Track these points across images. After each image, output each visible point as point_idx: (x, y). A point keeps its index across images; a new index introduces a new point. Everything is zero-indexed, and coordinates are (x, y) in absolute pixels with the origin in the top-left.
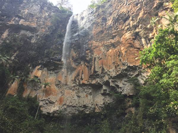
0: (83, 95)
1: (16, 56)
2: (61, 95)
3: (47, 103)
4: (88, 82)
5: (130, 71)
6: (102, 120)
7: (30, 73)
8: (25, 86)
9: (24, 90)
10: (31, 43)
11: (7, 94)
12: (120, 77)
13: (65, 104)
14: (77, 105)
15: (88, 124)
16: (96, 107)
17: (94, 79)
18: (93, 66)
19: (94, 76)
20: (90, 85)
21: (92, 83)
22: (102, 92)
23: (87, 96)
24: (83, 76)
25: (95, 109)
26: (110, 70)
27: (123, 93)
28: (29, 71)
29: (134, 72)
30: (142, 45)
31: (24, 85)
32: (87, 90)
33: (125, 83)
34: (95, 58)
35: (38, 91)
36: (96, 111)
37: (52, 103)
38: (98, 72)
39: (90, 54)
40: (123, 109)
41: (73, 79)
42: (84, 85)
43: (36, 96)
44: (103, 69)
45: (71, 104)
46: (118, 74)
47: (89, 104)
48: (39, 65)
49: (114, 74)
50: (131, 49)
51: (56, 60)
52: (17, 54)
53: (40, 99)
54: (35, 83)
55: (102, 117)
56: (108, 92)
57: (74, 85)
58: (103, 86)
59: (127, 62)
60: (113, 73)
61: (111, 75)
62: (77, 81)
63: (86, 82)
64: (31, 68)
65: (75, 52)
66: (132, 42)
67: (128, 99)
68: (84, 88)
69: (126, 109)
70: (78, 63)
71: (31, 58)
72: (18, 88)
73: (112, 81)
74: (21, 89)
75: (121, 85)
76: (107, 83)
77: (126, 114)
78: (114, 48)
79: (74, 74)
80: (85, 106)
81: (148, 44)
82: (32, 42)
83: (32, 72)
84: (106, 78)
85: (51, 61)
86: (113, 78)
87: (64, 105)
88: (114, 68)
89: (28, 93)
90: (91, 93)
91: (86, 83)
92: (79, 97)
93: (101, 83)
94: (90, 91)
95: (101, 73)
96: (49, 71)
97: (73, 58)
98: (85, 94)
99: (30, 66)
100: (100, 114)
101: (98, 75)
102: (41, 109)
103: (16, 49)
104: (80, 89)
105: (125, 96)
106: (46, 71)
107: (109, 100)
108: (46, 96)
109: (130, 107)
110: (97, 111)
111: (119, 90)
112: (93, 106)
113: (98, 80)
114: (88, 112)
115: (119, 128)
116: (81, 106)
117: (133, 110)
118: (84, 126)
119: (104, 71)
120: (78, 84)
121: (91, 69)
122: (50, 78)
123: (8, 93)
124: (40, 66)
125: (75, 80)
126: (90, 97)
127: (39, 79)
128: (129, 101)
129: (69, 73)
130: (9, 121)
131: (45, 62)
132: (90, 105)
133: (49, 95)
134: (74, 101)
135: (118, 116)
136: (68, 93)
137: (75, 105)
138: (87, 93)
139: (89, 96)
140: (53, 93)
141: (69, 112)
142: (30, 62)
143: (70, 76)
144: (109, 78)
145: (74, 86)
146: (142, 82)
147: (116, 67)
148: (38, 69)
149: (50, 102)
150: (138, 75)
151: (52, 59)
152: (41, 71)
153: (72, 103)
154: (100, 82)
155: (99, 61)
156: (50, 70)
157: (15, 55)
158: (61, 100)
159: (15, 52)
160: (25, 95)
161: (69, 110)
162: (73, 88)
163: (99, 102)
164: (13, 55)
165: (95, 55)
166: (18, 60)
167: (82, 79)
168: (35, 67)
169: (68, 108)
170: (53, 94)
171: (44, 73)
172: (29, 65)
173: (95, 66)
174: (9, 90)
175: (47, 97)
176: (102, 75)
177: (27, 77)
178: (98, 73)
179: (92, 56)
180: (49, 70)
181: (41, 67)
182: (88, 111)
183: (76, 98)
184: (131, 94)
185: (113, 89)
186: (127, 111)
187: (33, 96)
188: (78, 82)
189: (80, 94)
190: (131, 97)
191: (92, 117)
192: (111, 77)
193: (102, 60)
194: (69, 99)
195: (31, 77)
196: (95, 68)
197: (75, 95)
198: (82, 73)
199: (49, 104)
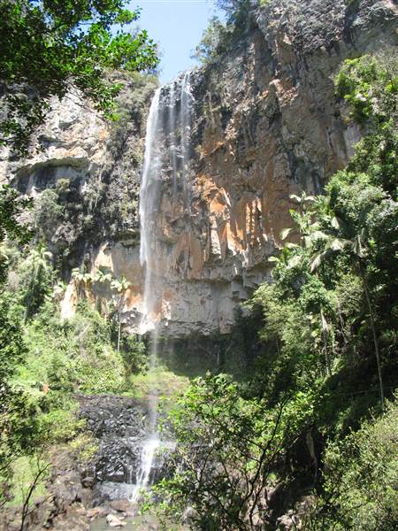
0: (195, 300)
1: (60, 234)
4: (202, 274)
7: (92, 261)
13: (165, 318)
14: (186, 319)
16: (222, 324)
17: (214, 268)
19: (213, 264)
20: (208, 281)
21: (211, 278)
22: (231, 295)
23: (202, 302)
24: (191, 261)
25: (219, 327)
32: (203, 291)
36: (220, 332)
38: (218, 254)
41: (174, 264)
42: (195, 280)
44: (228, 251)
45: (175, 319)
46: (256, 263)
47: (208, 318)
48: (104, 242)
49: (249, 263)
53: (119, 311)
56: (240, 296)
57: (176, 278)
58: (232, 283)
62: (181, 271)
63: (198, 276)
64: (90, 250)
68: (197, 286)
73: (248, 277)
76: (240, 279)
80: (200, 323)
83: (94, 258)
84: (234, 270)
85: (126, 229)
86: (248, 272)
87: (163, 320)
90: (210, 296)
91: (199, 278)
92: (188, 303)
93: (228, 277)
95: (226, 258)
97: (168, 217)
98: (199, 298)
99: (89, 247)
100: (228, 337)
101: (220, 261)
104: (189, 289)
106: (121, 250)
108: (129, 305)
110: (223, 331)
112: (216, 323)
113: (222, 272)
114: (206, 334)
116: (194, 323)
119: (230, 255)
120: (183, 278)
122: (130, 266)
124: (107, 243)
125: (178, 270)
126: (209, 304)
129: (165, 250)
131: (113, 234)
132: (210, 321)
133: (134, 302)
134: (180, 313)
136: (168, 296)
137: (183, 319)
138: (203, 296)
139: (207, 302)
141: (174, 332)
143: (169, 258)
144: (241, 270)
145: (178, 282)
148: (105, 251)
149: (137, 315)
151: (127, 225)
152: (110, 253)
153: (176, 316)
154: (224, 276)
156: (128, 247)
161: (173, 328)
162: (176, 286)
163: (225, 313)
167: (190, 269)
168: (99, 246)
171: (117, 255)
172: (86, 245)
173: (211, 243)
175: (131, 306)
176: (227, 262)
178: (219, 257)
180: (125, 247)
181: (109, 245)
182: (207, 331)
183: (183, 305)
188: (183, 273)
189: (189, 300)
192: (244, 269)
196: (211, 247)
197: (182, 299)
198: (189, 256)
199: (137, 319)
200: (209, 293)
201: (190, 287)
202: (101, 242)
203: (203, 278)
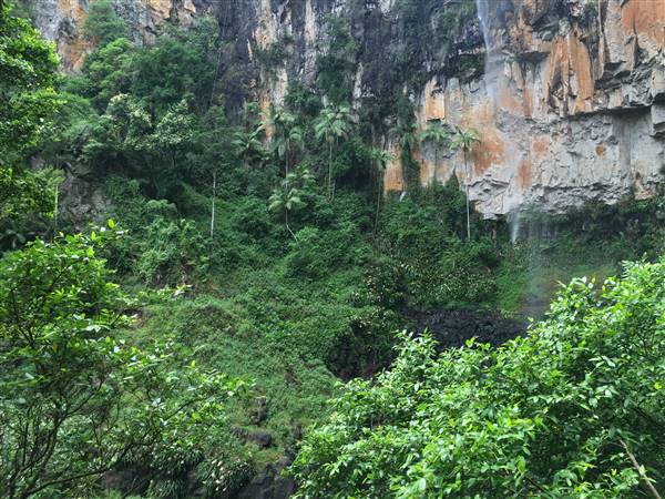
0: (587, 147)
2: (521, 156)
3: (487, 191)
4: (596, 103)
7: (416, 114)
8: (417, 158)
9: (419, 169)
10: (381, 15)
11: (385, 193)
13: (538, 186)
14: (574, 182)
15: (621, 233)
16: (638, 183)
17: (615, 88)
18: (602, 42)
19: (613, 81)
20: (604, 112)
21: (610, 107)
22: (652, 131)
23: (600, 151)
24: (574, 83)
25: (633, 189)
28: (412, 109)
31: (415, 156)
32: (600, 131)
35: (454, 160)
36: (637, 198)
37: (499, 186)
38: (621, 62)
41: (545, 95)
42: (581, 116)
43: (454, 177)
44: (639, 52)
45: (554, 184)
47: (612, 176)
48: (431, 79)
51: (473, 46)
52: (363, 76)
53: (466, 183)
57: (552, 117)
58: (653, 109)
62: (558, 103)
63: (588, 107)
64: (411, 97)
68: (587, 124)
71: (400, 68)
74: (411, 170)
79: (546, 75)
80: (599, 186)
82: (383, 10)
83: (419, 109)
85: (460, 52)
87: (535, 187)
89: (431, 175)
90: (612, 138)
91: (591, 111)
92: (574, 154)
93: (643, 101)
94: (611, 131)
95: (636, 66)
96: (465, 84)
97: (527, 14)
98: (594, 145)
99: (409, 93)
100: (651, 205)
101: (626, 73)
102: (477, 208)
103: (352, 60)
104: (573, 131)
106: (458, 89)
108: (480, 171)
110: (641, 195)
112: (627, 183)
113: (630, 92)
114: (612, 202)
116: (587, 187)
118: (610, 238)
119: (643, 58)
120: (562, 115)
121: (596, 51)
123: (386, 189)
124: (434, 82)
125: (551, 102)
126: (613, 153)
127: (446, 126)
129: (529, 74)
130: (410, 267)
131: (443, 64)
132: (616, 181)
133: (487, 165)
134: (562, 173)
136: (540, 148)
137: (568, 183)
138: (599, 140)
139: (608, 148)
140: (497, 156)
141: (556, 205)
142: (402, 78)
143: (536, 87)
145: (554, 123)
148: (433, 94)
149: (493, 185)
151: (461, 46)
152: (441, 96)
153: (556, 178)
154: (637, 100)
155: (622, 14)
156: (468, 81)
158: (524, 173)
159: (354, 70)
160: (426, 180)
161: (553, 198)
162: (552, 129)
163: (644, 165)
164: (354, 81)
166: (371, 92)
167: (574, 97)
168: (423, 89)
169: (550, 195)
170: (495, 158)
171: (452, 97)
172: (405, 91)
173: (606, 46)
174: (386, 179)
175: (482, 172)
176: (640, 72)
177: (412, 130)
178: (623, 67)
180: (464, 81)
181: (438, 84)
182: (612, 198)
183: (567, 160)
187: (444, 180)
188: (562, 107)
189: (577, 149)
194: (547, 167)
195: (422, 122)
196: (606, 52)
197: (564, 150)
198: (570, 75)
199: (494, 191)
200: (610, 134)
201: (576, 128)
202: (426, 82)
203: (596, 108)
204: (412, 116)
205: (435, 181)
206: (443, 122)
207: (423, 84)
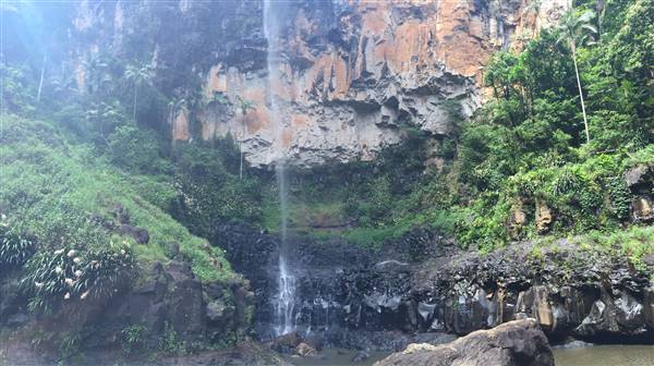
0: (334, 125)
1: (159, 57)
3: (255, 146)
4: (348, 96)
5: (447, 85)
6: (376, 176)
7: (202, 86)
8: (202, 119)
9: (202, 126)
10: (180, 14)
12: (424, 92)
13: (296, 146)
14: (321, 146)
16: (364, 151)
17: (362, 89)
18: (359, 60)
19: (362, 85)
20: (353, 103)
21: (356, 100)
22: (379, 120)
23: (343, 128)
24: (334, 81)
25: (360, 154)
26: (403, 75)
27: (422, 128)
28: (200, 83)
29: (456, 89)
30: (488, 34)
31: (199, 117)
32: (346, 116)
33: (432, 107)
34: (366, 40)
35: (230, 124)
36: (362, 160)
37: (264, 144)
38: (372, 74)
39: (351, 26)
40: (419, 158)
41: (309, 88)
42: (337, 102)
43: (229, 134)
44: (386, 70)
45: (308, 146)
46: (420, 85)
47: (349, 144)
48: (216, 65)
49: (411, 85)
50: (462, 34)
51: (257, 45)
52: (159, 53)
53: (239, 139)
54: (220, 107)
55: (376, 170)
56: (391, 122)
57: (313, 102)
58: (383, 107)
59: (444, 62)
60: (408, 82)
61: (403, 86)
62: (319, 93)
63: (342, 98)
64: (200, 74)
65: (309, 20)
66: (466, 19)
67: (432, 140)
68: (338, 109)
69: (426, 159)
70: (317, 47)
72: (189, 123)
73: (404, 100)
74: (196, 127)
75: (421, 110)
76: (392, 103)
77: (424, 168)
78: (418, 20)
79: (310, 76)
80: (340, 150)
81: (499, 35)
83: (205, 83)
84: (391, 92)
85: (245, 47)
86: (407, 94)
87: (293, 147)
88: (413, 70)
89: (212, 131)
90: (352, 121)
91: (344, 100)
92: (325, 129)
93: (378, 101)
94: (352, 117)
95: (382, 78)
96: (243, 72)
97: (304, 33)
98: (340, 123)
99: (197, 71)
100: (371, 165)
101: (373, 81)
102: (247, 158)
103: (152, 41)
104: (326, 113)
105: (428, 134)
106: (237, 75)
107: (392, 138)
108: (251, 132)
109: (434, 155)
110: (364, 158)
111: (416, 120)
112: (357, 150)
113: (372, 94)
114: (346, 161)
115: (408, 192)
116: (331, 149)
117: (440, 162)
119: (387, 74)
120: (321, 100)
121: (353, 65)
122: (248, 91)
124: (220, 66)
125: (314, 92)
126: (351, 130)
127: (226, 97)
128: (433, 145)
129: (297, 73)
132: (351, 147)
133: (258, 128)
134: (313, 139)
135: (407, 171)
136: (299, 122)
137: (316, 146)
138: (344, 120)
139: (348, 127)
140: (265, 123)
141: (306, 161)
143: (301, 82)
144: (398, 93)
145: (313, 107)
146: (468, 112)
147: (418, 69)
148: (218, 74)
149: (261, 143)
150: (463, 97)
151: (246, 42)
152: (224, 76)
153: (310, 142)
154: (375, 99)
155: (376, 48)
157: (155, 57)
158: (286, 137)
159: (153, 50)
160: (207, 135)
161: (305, 156)
162: (310, 111)
163: (370, 139)
164: (152, 56)
165: (366, 30)
167: (332, 90)
168: (210, 70)
169: (304, 153)
170: (263, 125)
171: (232, 81)
172: (194, 69)
173: (364, 60)
175: (253, 133)
176: (382, 83)
177: (199, 97)
178: (373, 77)
179: (358, 30)
181: (222, 67)
182: (346, 158)
183: (318, 131)
184: (440, 133)
185: (403, 116)
186: (427, 163)
187: (224, 135)
188: (321, 96)
189: (327, 125)
190: (439, 138)
191: (356, 170)
192: (404, 90)
193: (384, 44)
194: (304, 134)
195: (208, 94)
196: (364, 64)
197: (317, 125)
198: (332, 76)
199: (260, 148)
200: (352, 118)
201: (328, 111)
202: (211, 65)
203: (348, 99)
204: (199, 89)
205: (215, 136)
206: (225, 94)
207: (210, 67)
